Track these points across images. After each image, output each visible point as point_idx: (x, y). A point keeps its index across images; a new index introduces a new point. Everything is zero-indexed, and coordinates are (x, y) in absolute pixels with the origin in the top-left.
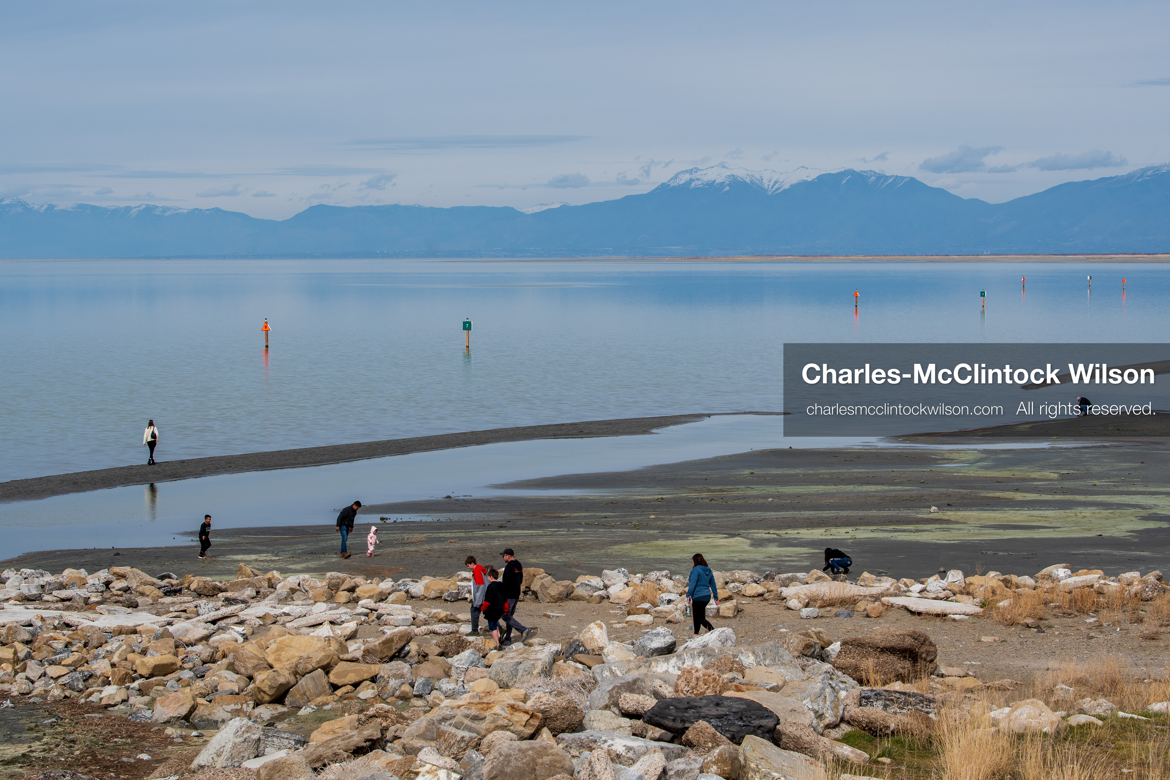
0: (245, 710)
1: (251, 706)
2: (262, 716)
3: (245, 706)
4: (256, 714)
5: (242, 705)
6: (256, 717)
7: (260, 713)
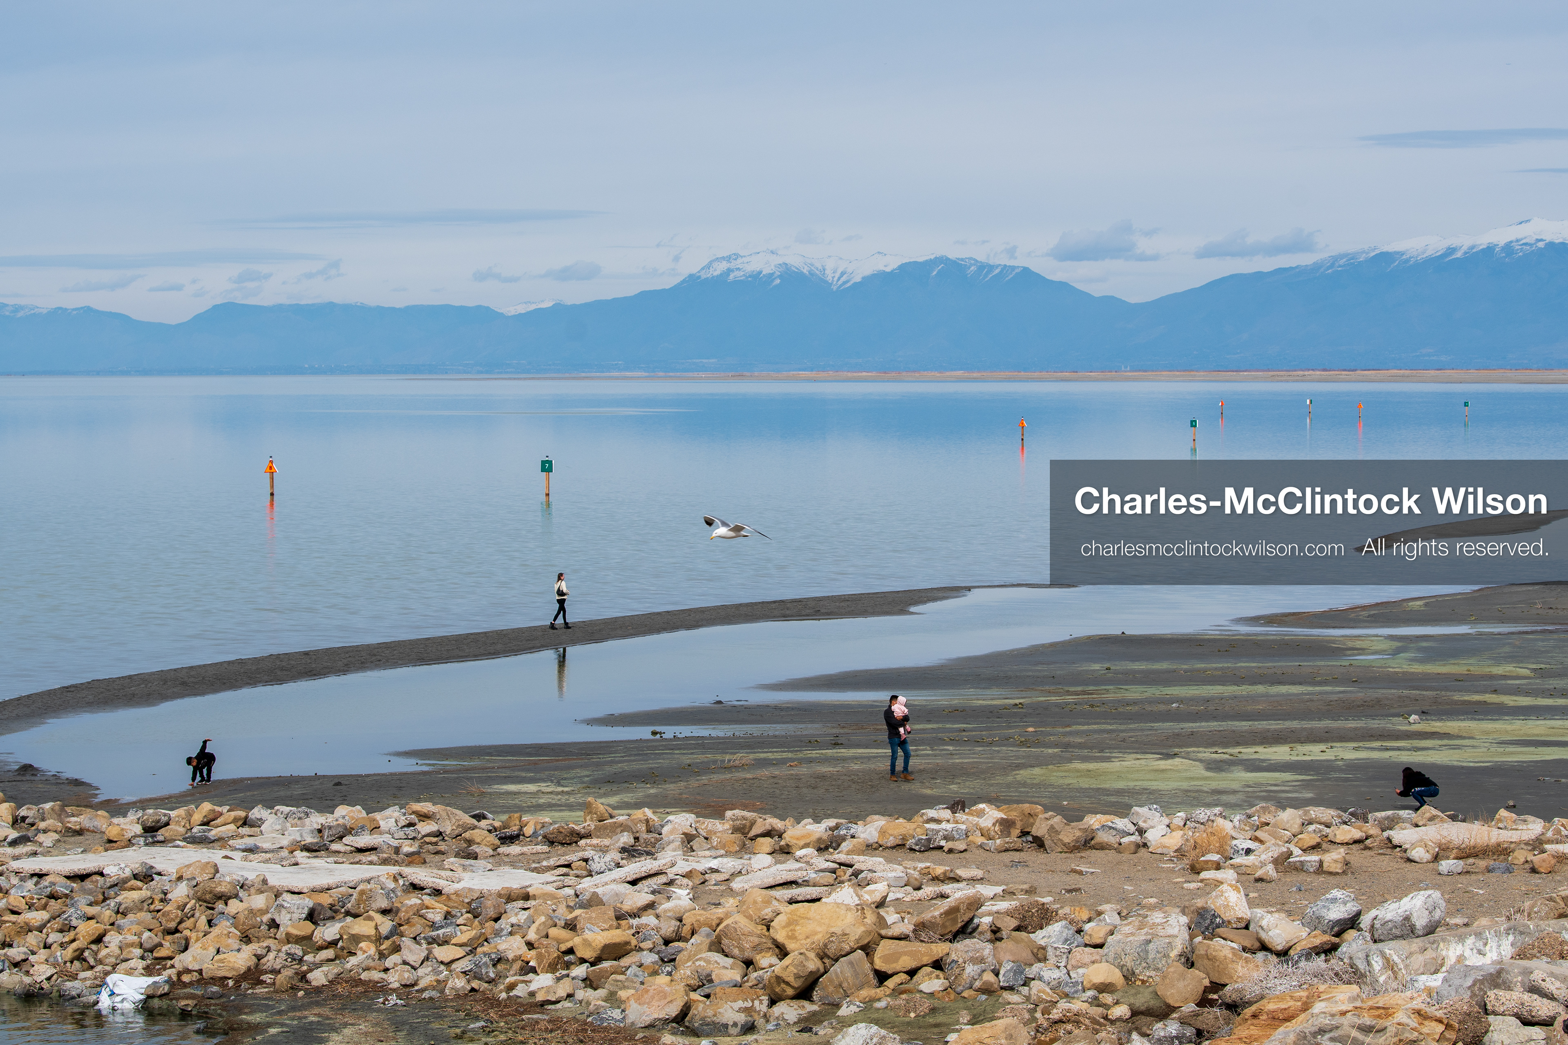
0: (758, 1009)
1: (766, 1002)
2: (786, 1017)
3: (757, 1003)
4: (776, 1015)
5: (753, 1001)
6: (777, 1018)
7: (783, 1013)
